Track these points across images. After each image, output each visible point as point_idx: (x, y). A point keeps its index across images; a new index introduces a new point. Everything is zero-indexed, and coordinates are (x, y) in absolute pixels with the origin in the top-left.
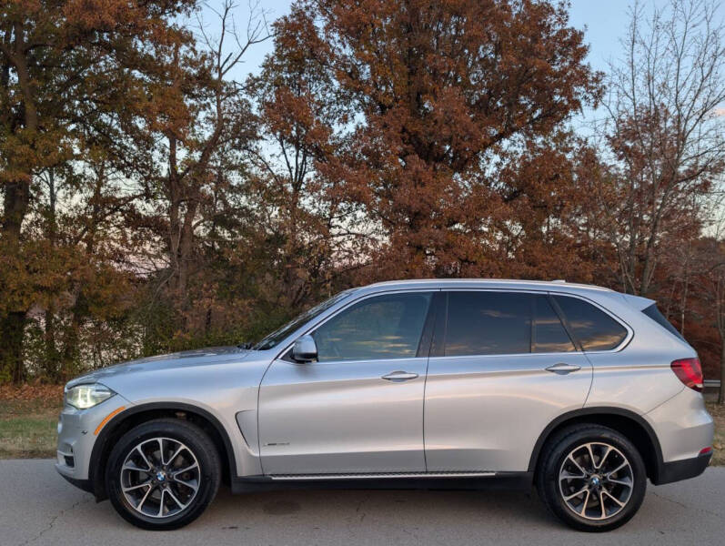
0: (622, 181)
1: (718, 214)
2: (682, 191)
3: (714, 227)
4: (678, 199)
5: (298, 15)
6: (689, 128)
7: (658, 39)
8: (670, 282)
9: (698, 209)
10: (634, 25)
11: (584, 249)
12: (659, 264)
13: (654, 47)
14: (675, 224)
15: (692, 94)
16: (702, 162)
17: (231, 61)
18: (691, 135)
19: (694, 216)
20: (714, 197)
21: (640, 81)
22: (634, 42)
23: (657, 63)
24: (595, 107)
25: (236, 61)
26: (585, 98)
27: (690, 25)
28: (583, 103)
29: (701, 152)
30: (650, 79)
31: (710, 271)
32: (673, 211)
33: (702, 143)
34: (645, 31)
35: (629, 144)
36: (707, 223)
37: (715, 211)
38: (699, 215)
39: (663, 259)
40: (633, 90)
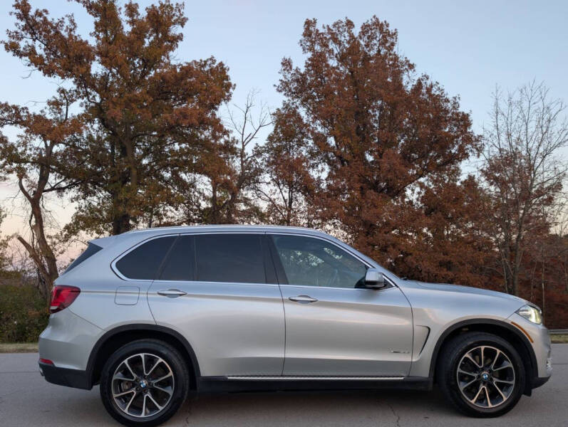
0: (494, 199)
1: (560, 218)
2: (534, 204)
3: (559, 226)
4: (533, 209)
5: (287, 107)
6: (537, 164)
7: (512, 111)
8: (532, 264)
9: (546, 215)
10: (496, 104)
11: (475, 244)
12: (524, 252)
13: (510, 116)
14: (533, 226)
15: (537, 144)
16: (546, 186)
17: (250, 137)
18: (539, 169)
19: (544, 220)
20: (556, 207)
21: (503, 137)
22: (497, 113)
23: (513, 126)
24: (478, 156)
25: (253, 137)
26: (471, 151)
27: (532, 103)
28: (470, 154)
29: (545, 180)
30: (509, 135)
31: (559, 254)
32: (531, 218)
33: (546, 174)
34: (504, 107)
35: (497, 175)
36: (553, 225)
37: (558, 216)
38: (547, 219)
39: (526, 249)
40: (499, 143)
